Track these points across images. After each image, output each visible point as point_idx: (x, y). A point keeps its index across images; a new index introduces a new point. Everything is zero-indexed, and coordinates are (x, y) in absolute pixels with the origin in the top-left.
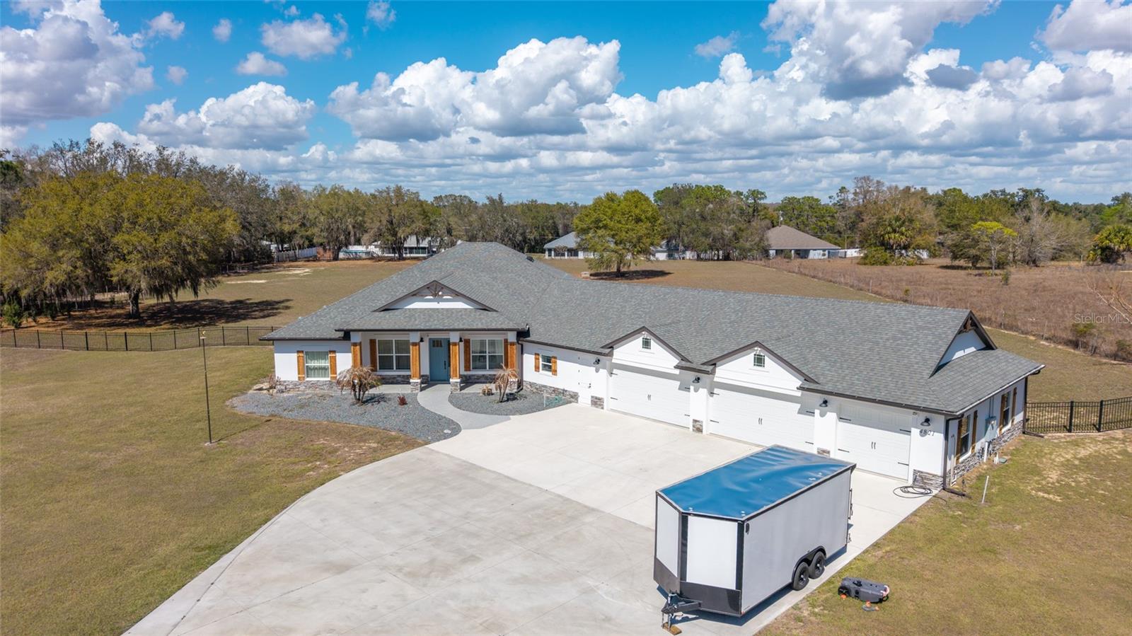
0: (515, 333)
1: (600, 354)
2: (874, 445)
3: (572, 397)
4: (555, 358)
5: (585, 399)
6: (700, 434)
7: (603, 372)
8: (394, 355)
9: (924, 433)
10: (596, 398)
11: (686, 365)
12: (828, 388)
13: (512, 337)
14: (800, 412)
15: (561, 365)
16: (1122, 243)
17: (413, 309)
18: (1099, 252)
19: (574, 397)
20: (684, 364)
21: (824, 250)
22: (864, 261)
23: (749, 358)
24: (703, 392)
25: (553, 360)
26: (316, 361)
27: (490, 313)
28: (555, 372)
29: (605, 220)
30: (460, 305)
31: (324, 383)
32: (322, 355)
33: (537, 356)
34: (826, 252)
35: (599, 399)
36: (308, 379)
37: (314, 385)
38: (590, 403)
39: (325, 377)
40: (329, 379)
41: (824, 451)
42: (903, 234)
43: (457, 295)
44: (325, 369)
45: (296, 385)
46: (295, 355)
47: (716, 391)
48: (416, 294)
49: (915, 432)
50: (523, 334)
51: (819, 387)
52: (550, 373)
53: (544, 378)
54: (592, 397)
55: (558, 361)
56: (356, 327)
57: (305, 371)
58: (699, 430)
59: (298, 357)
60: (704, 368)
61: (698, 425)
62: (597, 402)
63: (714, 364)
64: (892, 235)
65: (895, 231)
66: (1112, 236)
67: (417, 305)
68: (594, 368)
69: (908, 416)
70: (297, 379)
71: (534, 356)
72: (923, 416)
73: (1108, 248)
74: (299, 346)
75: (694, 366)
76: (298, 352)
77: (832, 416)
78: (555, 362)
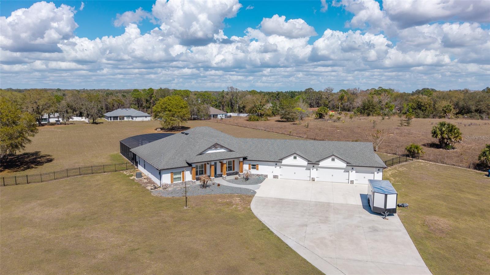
0: (242, 158)
1: (277, 162)
2: (364, 177)
3: (265, 176)
4: (258, 165)
5: (270, 176)
6: (314, 182)
7: (278, 168)
8: (198, 170)
9: (378, 173)
10: (275, 176)
11: (310, 162)
12: (354, 165)
13: (241, 160)
14: (344, 172)
15: (260, 167)
16: (325, 112)
17: (209, 153)
18: (319, 115)
19: (266, 176)
20: (309, 162)
21: (223, 114)
22: (250, 120)
23: (330, 159)
24: (315, 170)
25: (257, 166)
26: (176, 176)
27: (233, 152)
28: (258, 169)
29: (169, 108)
30: (223, 150)
31: (180, 183)
32: (180, 173)
33: (250, 165)
34: (224, 115)
35: (277, 176)
36: (174, 182)
37: (176, 184)
38: (273, 177)
39: (179, 181)
40: (182, 181)
41: (352, 181)
42: (262, 110)
43: (222, 147)
44: (180, 178)
45: (170, 185)
46: (170, 174)
47: (318, 169)
48: (210, 148)
49: (376, 173)
50: (245, 159)
51: (350, 165)
52: (256, 170)
53: (253, 172)
54: (273, 175)
55: (259, 166)
56: (193, 162)
57: (173, 179)
58: (314, 180)
59: (171, 175)
60: (317, 163)
61: (313, 179)
62: (275, 177)
63: (319, 161)
64: (259, 111)
65: (260, 109)
66: (322, 110)
67: (210, 152)
68: (274, 167)
69: (374, 169)
70: (170, 183)
71: (248, 165)
72: (378, 169)
73: (321, 114)
74: (171, 171)
75: (313, 163)
76: (171, 173)
77: (354, 172)
78: (258, 166)
